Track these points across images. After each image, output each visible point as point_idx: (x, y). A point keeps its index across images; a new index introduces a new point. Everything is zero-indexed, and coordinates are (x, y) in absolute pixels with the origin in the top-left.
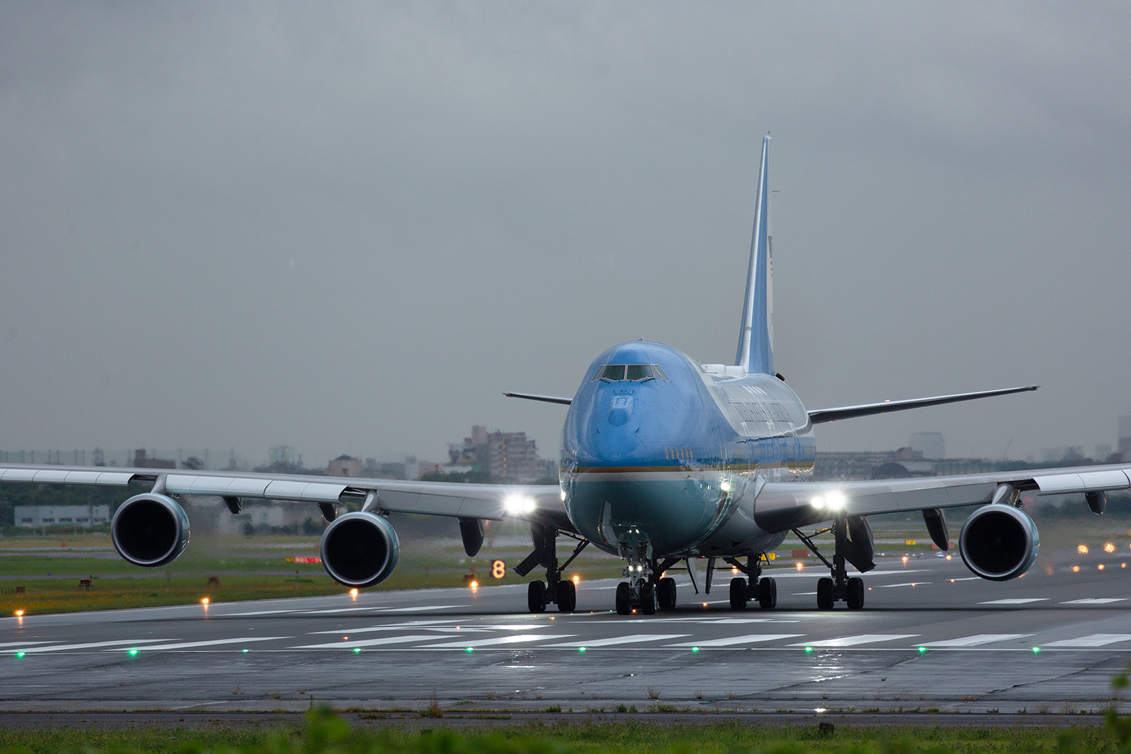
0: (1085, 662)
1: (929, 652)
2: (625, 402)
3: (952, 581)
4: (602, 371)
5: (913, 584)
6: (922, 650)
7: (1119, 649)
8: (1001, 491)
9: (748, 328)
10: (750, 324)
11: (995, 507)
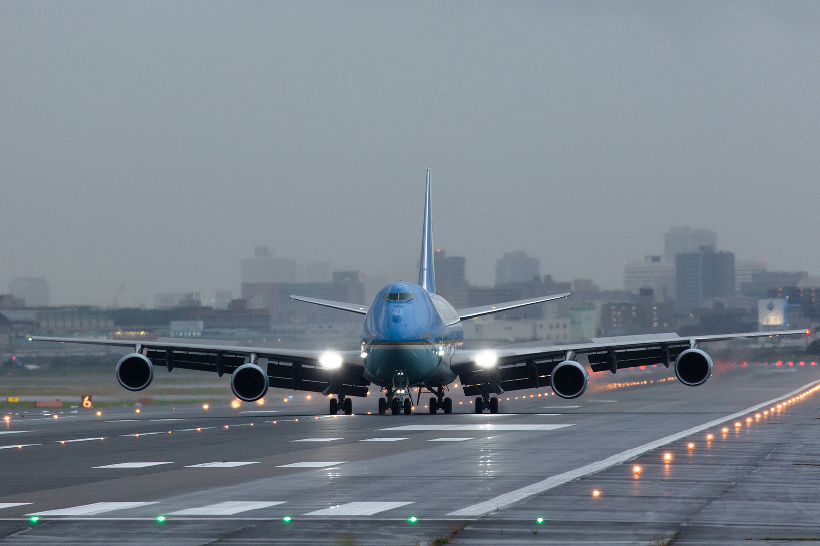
0: (217, 532)
1: (45, 521)
2: (400, 311)
3: (63, 442)
4: (387, 296)
5: (20, 447)
6: (35, 519)
7: (252, 517)
8: (569, 354)
9: (424, 270)
10: (425, 267)
11: (568, 362)
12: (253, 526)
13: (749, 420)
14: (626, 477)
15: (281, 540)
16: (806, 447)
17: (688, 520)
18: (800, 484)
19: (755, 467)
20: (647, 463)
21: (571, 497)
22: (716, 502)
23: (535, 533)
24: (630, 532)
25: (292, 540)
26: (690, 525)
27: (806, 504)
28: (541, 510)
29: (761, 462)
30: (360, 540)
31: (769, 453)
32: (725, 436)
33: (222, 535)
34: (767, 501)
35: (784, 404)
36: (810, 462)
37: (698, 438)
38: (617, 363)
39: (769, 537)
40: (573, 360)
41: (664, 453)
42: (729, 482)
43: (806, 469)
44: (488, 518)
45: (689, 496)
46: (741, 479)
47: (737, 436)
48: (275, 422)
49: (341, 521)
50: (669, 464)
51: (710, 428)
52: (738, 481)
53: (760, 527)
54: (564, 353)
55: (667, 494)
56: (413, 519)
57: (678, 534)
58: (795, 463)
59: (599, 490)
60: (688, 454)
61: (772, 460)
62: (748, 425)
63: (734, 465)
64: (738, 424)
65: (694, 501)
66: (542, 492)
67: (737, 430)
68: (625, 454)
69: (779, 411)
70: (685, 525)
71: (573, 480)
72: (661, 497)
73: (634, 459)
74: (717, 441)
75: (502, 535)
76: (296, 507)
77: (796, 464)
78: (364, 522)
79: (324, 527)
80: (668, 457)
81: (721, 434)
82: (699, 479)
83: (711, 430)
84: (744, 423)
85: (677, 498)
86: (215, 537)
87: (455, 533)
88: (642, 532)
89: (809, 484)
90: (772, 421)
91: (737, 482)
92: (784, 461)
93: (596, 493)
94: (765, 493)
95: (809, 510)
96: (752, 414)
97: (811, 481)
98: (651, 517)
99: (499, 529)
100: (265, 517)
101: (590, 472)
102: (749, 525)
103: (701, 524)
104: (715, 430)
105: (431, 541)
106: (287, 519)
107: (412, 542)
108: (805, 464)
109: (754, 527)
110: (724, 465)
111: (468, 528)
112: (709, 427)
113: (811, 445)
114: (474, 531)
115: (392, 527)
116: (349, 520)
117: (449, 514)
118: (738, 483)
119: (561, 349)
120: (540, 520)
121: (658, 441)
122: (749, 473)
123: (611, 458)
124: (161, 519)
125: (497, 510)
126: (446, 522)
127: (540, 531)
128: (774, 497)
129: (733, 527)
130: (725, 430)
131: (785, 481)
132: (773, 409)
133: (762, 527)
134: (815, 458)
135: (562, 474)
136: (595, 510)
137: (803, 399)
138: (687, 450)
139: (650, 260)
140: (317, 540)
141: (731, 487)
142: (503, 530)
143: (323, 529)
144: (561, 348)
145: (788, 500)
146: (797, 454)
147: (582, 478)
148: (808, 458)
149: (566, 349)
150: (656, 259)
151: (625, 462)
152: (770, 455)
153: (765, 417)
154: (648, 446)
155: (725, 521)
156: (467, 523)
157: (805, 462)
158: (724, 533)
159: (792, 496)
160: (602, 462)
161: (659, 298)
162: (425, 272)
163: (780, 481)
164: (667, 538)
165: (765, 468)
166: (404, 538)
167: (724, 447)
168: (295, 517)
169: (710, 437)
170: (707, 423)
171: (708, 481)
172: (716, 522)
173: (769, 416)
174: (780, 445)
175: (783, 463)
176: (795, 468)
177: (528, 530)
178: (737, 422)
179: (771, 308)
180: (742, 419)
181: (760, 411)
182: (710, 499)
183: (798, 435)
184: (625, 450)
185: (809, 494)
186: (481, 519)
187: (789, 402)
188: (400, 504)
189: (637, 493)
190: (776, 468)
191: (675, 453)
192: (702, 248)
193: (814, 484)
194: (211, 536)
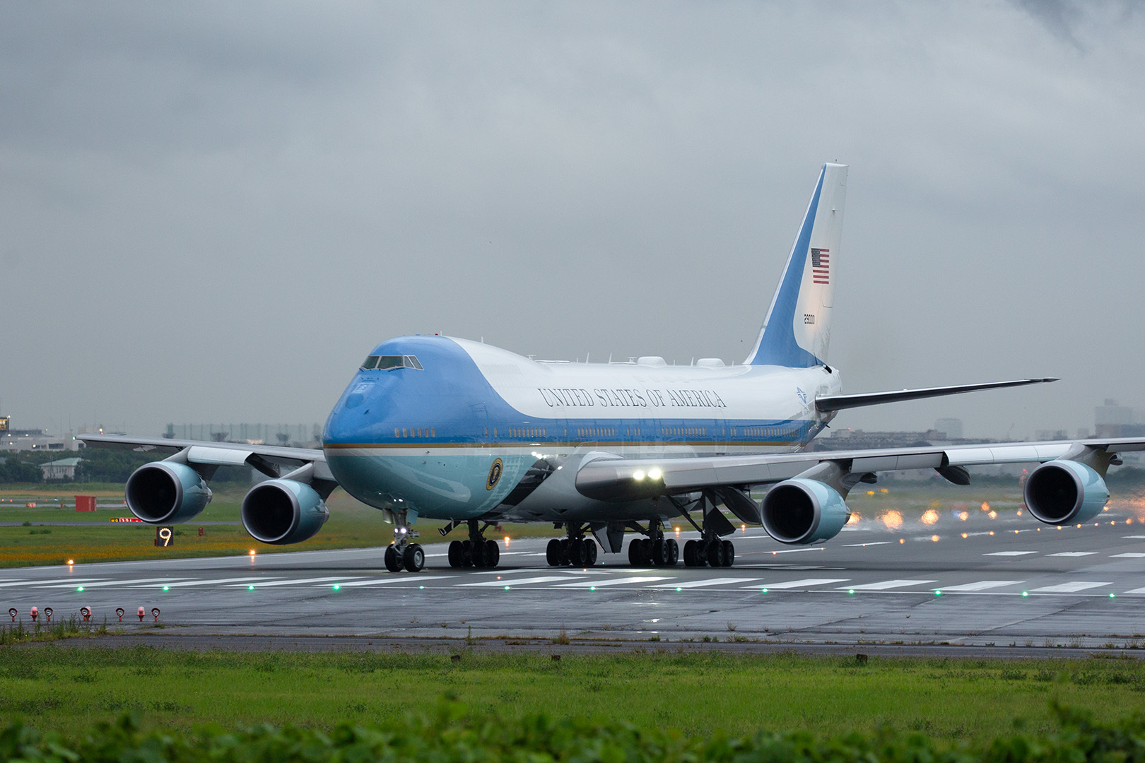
2: (366, 388)
12: (1088, 600)
33: (1066, 606)
86: (1061, 608)
124: (1025, 594)
194: (1057, 607)
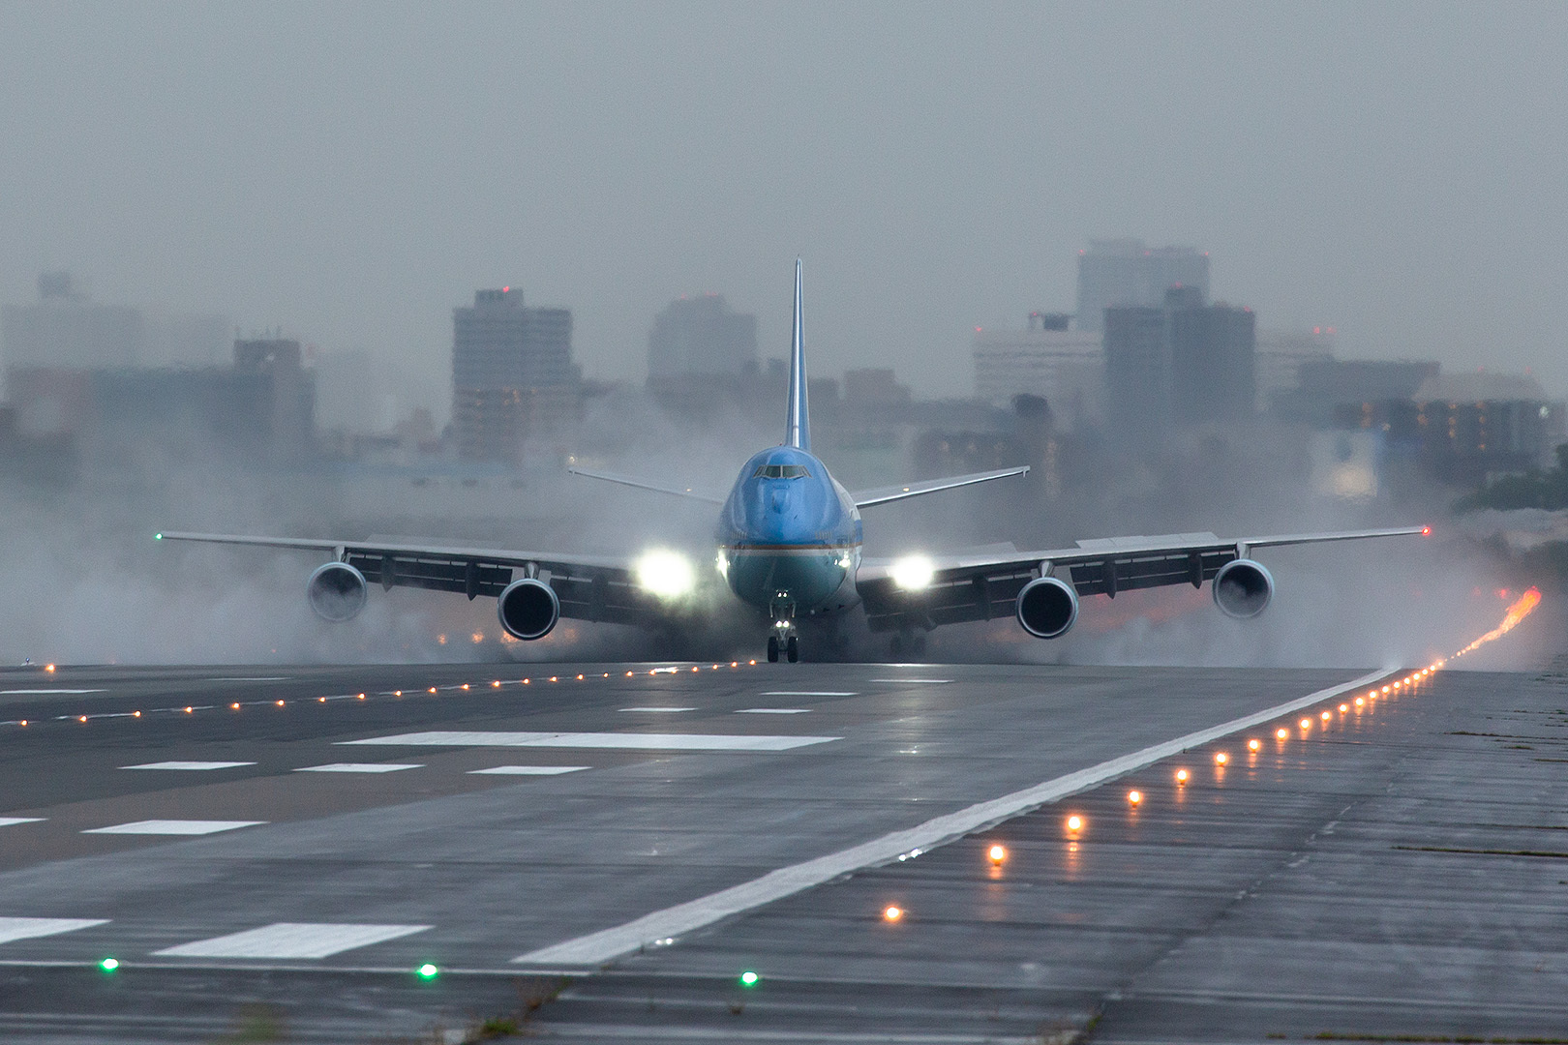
2: (784, 495)
4: (763, 471)
8: (1045, 567)
9: (796, 427)
10: (797, 422)
11: (1045, 580)
13: (1282, 734)
14: (969, 873)
15: (89, 1017)
16: (1426, 804)
17: (1123, 985)
18: (1410, 897)
19: (1294, 854)
20: (1021, 839)
21: (826, 922)
22: (1197, 940)
23: (737, 1012)
24: (977, 1014)
25: (121, 1018)
26: (1131, 997)
27: (1426, 949)
28: (754, 955)
29: (1311, 842)
30: (293, 1022)
31: (1332, 820)
32: (1220, 773)
34: (1325, 939)
35: (1373, 695)
36: (1435, 842)
37: (1153, 777)
38: (1119, 582)
39: (1327, 1030)
40: (1050, 576)
41: (1064, 813)
42: (1231, 890)
43: (1423, 860)
44: (621, 970)
45: (1130, 925)
46: (1259, 883)
47: (1252, 774)
48: (84, 719)
49: (246, 971)
50: (1078, 841)
51: (1184, 751)
52: (1254, 888)
53: (1305, 1006)
54: (1037, 564)
55: (1071, 918)
56: (428, 971)
57: (1097, 1021)
58: (1396, 845)
59: (902, 905)
60: (1126, 816)
61: (1337, 836)
62: (1280, 747)
63: (1245, 847)
64: (1254, 745)
65: (1140, 936)
66: (755, 908)
67: (1253, 758)
68: (969, 814)
69: (1359, 711)
70: (1116, 996)
71: (837, 878)
72: (1058, 927)
73: (990, 827)
74: (1202, 786)
75: (652, 1015)
76: (133, 935)
77: (1400, 848)
78: (305, 975)
79: (202, 986)
80: (1075, 823)
81: (1210, 767)
82: (1152, 881)
83: (1187, 757)
84: (1269, 742)
85: (1098, 929)
87: (535, 1008)
88: (1007, 1013)
89: (1430, 898)
90: (1342, 739)
91: (1250, 892)
92: (1368, 839)
93: (893, 913)
94: (1320, 920)
95: (1431, 964)
96: (1289, 720)
97: (1438, 893)
98: (1032, 974)
99: (646, 1000)
100: (51, 958)
101: (879, 858)
102: (1279, 1000)
103: (1157, 995)
104: (1196, 757)
105: (474, 1026)
106: (110, 965)
107: (425, 1029)
108: (1423, 849)
109: (1292, 1006)
110: (1219, 846)
111: (566, 996)
112: (1181, 748)
113: (1438, 799)
114: (584, 1002)
115: (375, 990)
116: (267, 971)
117: (521, 959)
118: (1253, 893)
119: (1032, 559)
120: (749, 978)
121: (1050, 783)
122: (1280, 868)
123: (932, 823)
125: (642, 951)
126: (510, 979)
127: (750, 1005)
128: (1344, 930)
129: (1239, 1004)
130: (1221, 758)
131: (1372, 890)
132: (1343, 708)
133: (1314, 1007)
134: (1449, 834)
135: (807, 863)
136: (890, 956)
137: (1421, 683)
138: (1124, 808)
139: (1040, 323)
140: (183, 1019)
141: (1234, 903)
142: (656, 1001)
143: (198, 990)
144: (1031, 557)
145: (1378, 938)
146: (1401, 823)
147: (860, 874)
148: (1430, 832)
149: (1039, 558)
150: (1055, 323)
151: (969, 836)
152: (1334, 823)
153: (1325, 727)
154: (1027, 795)
155: (1216, 989)
156: (567, 983)
157: (1424, 842)
158: (1214, 1019)
159: (1389, 930)
160: (908, 833)
161: (1063, 421)
162: (797, 430)
163: (1356, 889)
164: (1070, 1028)
165: (1322, 855)
166: (403, 1021)
167: (1218, 800)
168: (129, 960)
169: (1182, 775)
170: (1176, 740)
171: (1176, 888)
172: (1190, 992)
173: (1334, 724)
174: (1361, 798)
175: (1368, 846)
176: (1395, 858)
177: (720, 1004)
178: (1254, 739)
179: (1344, 454)
180: (1264, 731)
181: (1313, 711)
182: (1181, 934)
183: (1406, 774)
184: (968, 804)
185: (1431, 925)
186: (600, 973)
187: (1386, 689)
188: (395, 931)
189: (994, 914)
190: (1349, 856)
191: (1096, 815)
192: (1174, 294)
193: (1444, 899)
